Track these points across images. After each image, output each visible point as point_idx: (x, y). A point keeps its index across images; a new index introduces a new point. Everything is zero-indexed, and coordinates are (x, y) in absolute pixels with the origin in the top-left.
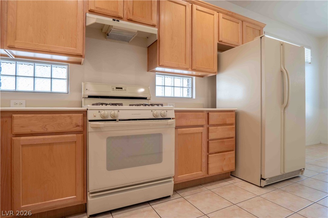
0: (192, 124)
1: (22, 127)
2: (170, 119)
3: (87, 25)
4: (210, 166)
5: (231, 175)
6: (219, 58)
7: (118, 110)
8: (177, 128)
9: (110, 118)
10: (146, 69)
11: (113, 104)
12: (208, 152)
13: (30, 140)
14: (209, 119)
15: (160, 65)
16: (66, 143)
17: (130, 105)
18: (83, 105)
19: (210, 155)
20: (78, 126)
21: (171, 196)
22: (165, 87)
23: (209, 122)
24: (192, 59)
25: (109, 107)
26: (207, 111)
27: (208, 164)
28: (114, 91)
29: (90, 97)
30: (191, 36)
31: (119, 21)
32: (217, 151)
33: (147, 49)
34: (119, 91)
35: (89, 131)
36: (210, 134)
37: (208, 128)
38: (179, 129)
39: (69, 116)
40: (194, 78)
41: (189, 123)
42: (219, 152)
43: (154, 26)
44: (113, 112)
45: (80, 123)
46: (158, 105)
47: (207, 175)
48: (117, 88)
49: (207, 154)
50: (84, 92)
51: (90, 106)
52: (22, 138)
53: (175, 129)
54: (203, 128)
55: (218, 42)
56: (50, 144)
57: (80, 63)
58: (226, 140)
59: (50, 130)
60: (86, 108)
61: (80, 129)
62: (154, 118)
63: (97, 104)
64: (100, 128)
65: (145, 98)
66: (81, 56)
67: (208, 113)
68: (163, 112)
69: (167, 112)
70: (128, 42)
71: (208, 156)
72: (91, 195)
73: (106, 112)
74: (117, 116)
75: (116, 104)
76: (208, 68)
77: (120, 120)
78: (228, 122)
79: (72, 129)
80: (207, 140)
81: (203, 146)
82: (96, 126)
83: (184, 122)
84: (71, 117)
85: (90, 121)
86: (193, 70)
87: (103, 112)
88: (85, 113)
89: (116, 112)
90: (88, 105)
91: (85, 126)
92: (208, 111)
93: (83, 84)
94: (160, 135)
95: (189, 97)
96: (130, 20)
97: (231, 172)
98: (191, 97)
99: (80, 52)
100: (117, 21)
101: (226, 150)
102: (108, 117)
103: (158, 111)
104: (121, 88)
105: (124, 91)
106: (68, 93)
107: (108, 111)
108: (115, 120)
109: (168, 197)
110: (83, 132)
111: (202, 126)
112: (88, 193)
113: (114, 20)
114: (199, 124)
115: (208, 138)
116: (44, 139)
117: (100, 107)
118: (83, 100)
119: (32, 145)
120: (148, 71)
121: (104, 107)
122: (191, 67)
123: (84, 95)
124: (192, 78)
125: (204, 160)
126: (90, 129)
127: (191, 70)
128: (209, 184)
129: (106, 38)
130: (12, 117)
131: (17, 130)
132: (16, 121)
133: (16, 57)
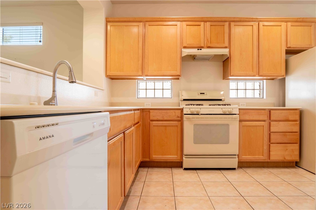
0: (254, 119)
1: (154, 116)
2: (236, 114)
3: (182, 56)
4: (271, 153)
5: (296, 165)
6: (287, 62)
7: (200, 108)
8: (240, 121)
9: (195, 113)
10: (222, 78)
11: (197, 105)
12: (270, 142)
13: (157, 123)
14: (271, 116)
15: (231, 75)
16: (172, 126)
17: (210, 105)
18: (180, 105)
19: (271, 145)
20: (179, 117)
21: (236, 169)
22: (238, 90)
23: (271, 118)
24: (259, 67)
25: (195, 106)
26: (268, 109)
27: (270, 151)
28: (199, 96)
29: (184, 100)
30: (258, 49)
31: (201, 49)
32: (278, 142)
33: (222, 63)
34: (202, 96)
35: (184, 120)
36: (271, 128)
37: (270, 123)
38: (243, 122)
39: (174, 112)
40: (265, 81)
41: (251, 118)
42: (281, 143)
43: (226, 47)
44: (197, 109)
45: (180, 116)
46: (228, 105)
47: (269, 160)
48: (201, 93)
49: (269, 143)
50: (181, 97)
51: (185, 106)
52: (154, 122)
53: (239, 122)
54: (265, 122)
55: (286, 49)
56: (165, 126)
57: (178, 79)
58: (289, 134)
59: (165, 119)
60: (183, 107)
61: (179, 119)
62: (223, 113)
63: (188, 105)
64: (190, 118)
65: (221, 100)
66: (179, 76)
67: (270, 111)
68: (229, 110)
69: (233, 109)
70: (209, 60)
71: (270, 145)
72: (185, 156)
73: (193, 109)
74: (200, 112)
75: (199, 105)
76: (274, 73)
77: (201, 114)
78: (291, 119)
79: (176, 119)
80: (269, 132)
81: (264, 136)
82: (187, 117)
83: (247, 117)
84: (175, 112)
85: (185, 114)
86: (259, 76)
87: (191, 109)
88: (182, 110)
89: (199, 109)
90: (183, 105)
91: (182, 117)
92: (270, 109)
93: (180, 92)
94: (228, 125)
95: (261, 97)
96: (209, 47)
97: (296, 162)
98: (262, 97)
99: (179, 74)
100: (200, 49)
101: (289, 142)
102: (194, 112)
103: (226, 109)
104: (204, 93)
105: (206, 96)
106: (172, 98)
107: (194, 109)
108: (198, 114)
109: (234, 169)
110: (181, 120)
111: (264, 121)
112: (183, 155)
113: (198, 49)
114: (261, 118)
115: (270, 131)
116: (163, 123)
117: (190, 106)
118: (180, 102)
119: (157, 126)
120: (223, 79)
121: (192, 106)
122: (258, 74)
123: (181, 99)
124: (263, 81)
125: (266, 147)
126: (185, 119)
127: (258, 76)
128: (271, 168)
129: (193, 60)
130: (149, 112)
131: (152, 118)
132: (151, 114)
133: (147, 79)
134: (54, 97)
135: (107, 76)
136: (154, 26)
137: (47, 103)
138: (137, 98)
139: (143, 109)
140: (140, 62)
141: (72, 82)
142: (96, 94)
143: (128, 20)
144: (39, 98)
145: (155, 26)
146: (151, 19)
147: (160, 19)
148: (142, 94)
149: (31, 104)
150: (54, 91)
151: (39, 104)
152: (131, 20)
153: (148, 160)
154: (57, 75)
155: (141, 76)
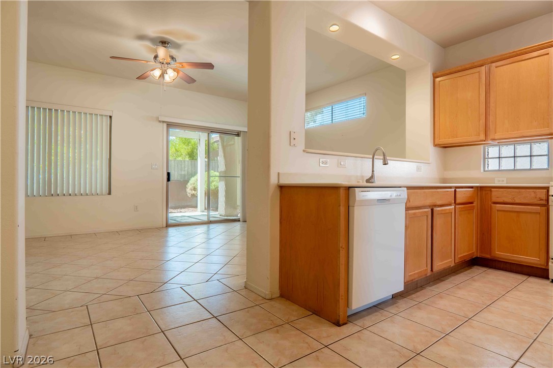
1: (497, 197)
13: (503, 207)
16: (531, 213)
20: (542, 200)
35: (550, 204)
39: (533, 191)
45: (543, 198)
52: (498, 205)
56: (517, 212)
59: (517, 201)
60: (549, 185)
61: (543, 202)
79: (537, 202)
84: (535, 192)
88: (547, 189)
91: (547, 200)
106: (548, 170)
110: (545, 205)
112: (550, 258)
116: (513, 208)
119: (504, 211)
130: (491, 191)
131: (494, 199)
132: (493, 194)
133: (498, 143)
134: (372, 177)
135: (435, 145)
136: (504, 66)
137: (368, 181)
138: (484, 171)
139: (481, 187)
140: (483, 121)
141: (385, 164)
142: (418, 169)
143: (463, 68)
144: (363, 177)
145: (506, 66)
146: (499, 58)
147: (515, 53)
148: (493, 165)
149: (358, 182)
150: (373, 171)
151: (363, 182)
152: (467, 66)
153: (488, 256)
154: (375, 157)
155: (484, 141)
